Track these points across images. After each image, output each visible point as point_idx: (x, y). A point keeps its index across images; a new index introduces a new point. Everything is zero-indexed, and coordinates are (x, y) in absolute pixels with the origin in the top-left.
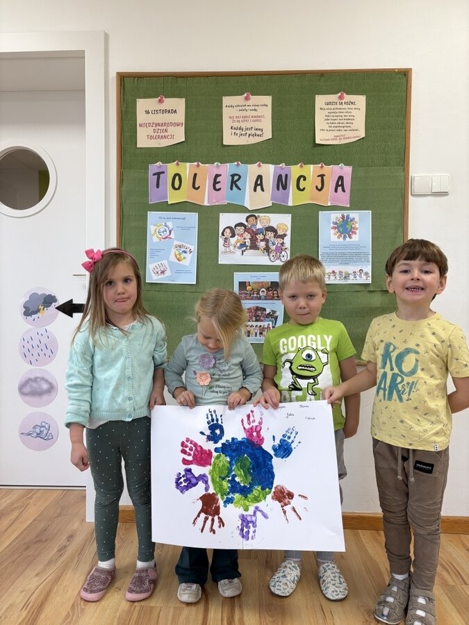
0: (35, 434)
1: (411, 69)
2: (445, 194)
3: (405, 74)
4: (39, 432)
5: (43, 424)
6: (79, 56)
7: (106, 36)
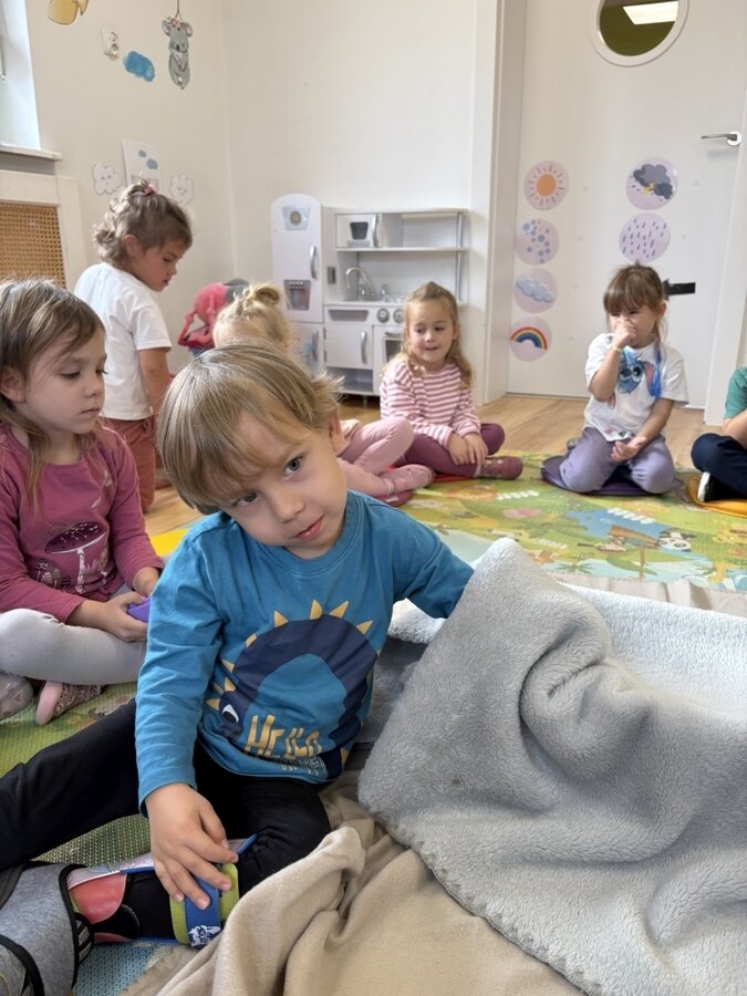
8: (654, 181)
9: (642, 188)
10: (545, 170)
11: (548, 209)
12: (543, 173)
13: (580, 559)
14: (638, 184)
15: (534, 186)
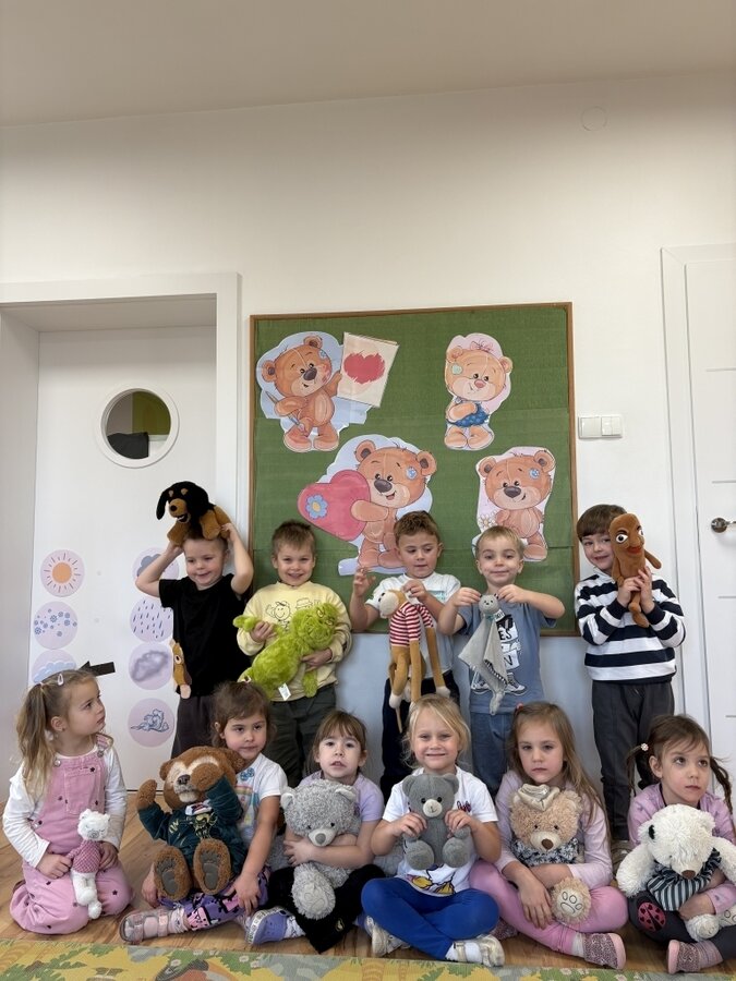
0: (147, 727)
1: (570, 304)
2: (618, 437)
4: (151, 723)
5: (156, 713)
6: (211, 299)
7: (239, 277)
10: (59, 559)
11: (66, 596)
12: (58, 562)
15: (51, 574)
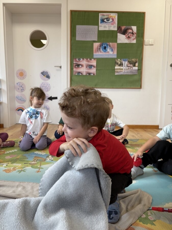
1: (145, 12)
2: (153, 45)
3: (144, 14)
6: (60, 5)
8: (46, 75)
9: (43, 76)
10: (21, 71)
11: (22, 80)
12: (20, 71)
13: (23, 168)
14: (42, 75)
15: (18, 74)
